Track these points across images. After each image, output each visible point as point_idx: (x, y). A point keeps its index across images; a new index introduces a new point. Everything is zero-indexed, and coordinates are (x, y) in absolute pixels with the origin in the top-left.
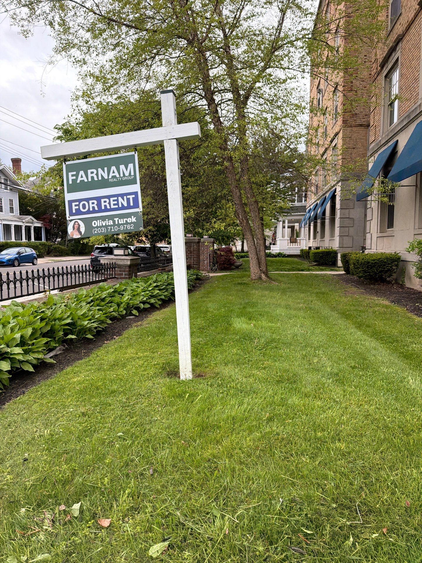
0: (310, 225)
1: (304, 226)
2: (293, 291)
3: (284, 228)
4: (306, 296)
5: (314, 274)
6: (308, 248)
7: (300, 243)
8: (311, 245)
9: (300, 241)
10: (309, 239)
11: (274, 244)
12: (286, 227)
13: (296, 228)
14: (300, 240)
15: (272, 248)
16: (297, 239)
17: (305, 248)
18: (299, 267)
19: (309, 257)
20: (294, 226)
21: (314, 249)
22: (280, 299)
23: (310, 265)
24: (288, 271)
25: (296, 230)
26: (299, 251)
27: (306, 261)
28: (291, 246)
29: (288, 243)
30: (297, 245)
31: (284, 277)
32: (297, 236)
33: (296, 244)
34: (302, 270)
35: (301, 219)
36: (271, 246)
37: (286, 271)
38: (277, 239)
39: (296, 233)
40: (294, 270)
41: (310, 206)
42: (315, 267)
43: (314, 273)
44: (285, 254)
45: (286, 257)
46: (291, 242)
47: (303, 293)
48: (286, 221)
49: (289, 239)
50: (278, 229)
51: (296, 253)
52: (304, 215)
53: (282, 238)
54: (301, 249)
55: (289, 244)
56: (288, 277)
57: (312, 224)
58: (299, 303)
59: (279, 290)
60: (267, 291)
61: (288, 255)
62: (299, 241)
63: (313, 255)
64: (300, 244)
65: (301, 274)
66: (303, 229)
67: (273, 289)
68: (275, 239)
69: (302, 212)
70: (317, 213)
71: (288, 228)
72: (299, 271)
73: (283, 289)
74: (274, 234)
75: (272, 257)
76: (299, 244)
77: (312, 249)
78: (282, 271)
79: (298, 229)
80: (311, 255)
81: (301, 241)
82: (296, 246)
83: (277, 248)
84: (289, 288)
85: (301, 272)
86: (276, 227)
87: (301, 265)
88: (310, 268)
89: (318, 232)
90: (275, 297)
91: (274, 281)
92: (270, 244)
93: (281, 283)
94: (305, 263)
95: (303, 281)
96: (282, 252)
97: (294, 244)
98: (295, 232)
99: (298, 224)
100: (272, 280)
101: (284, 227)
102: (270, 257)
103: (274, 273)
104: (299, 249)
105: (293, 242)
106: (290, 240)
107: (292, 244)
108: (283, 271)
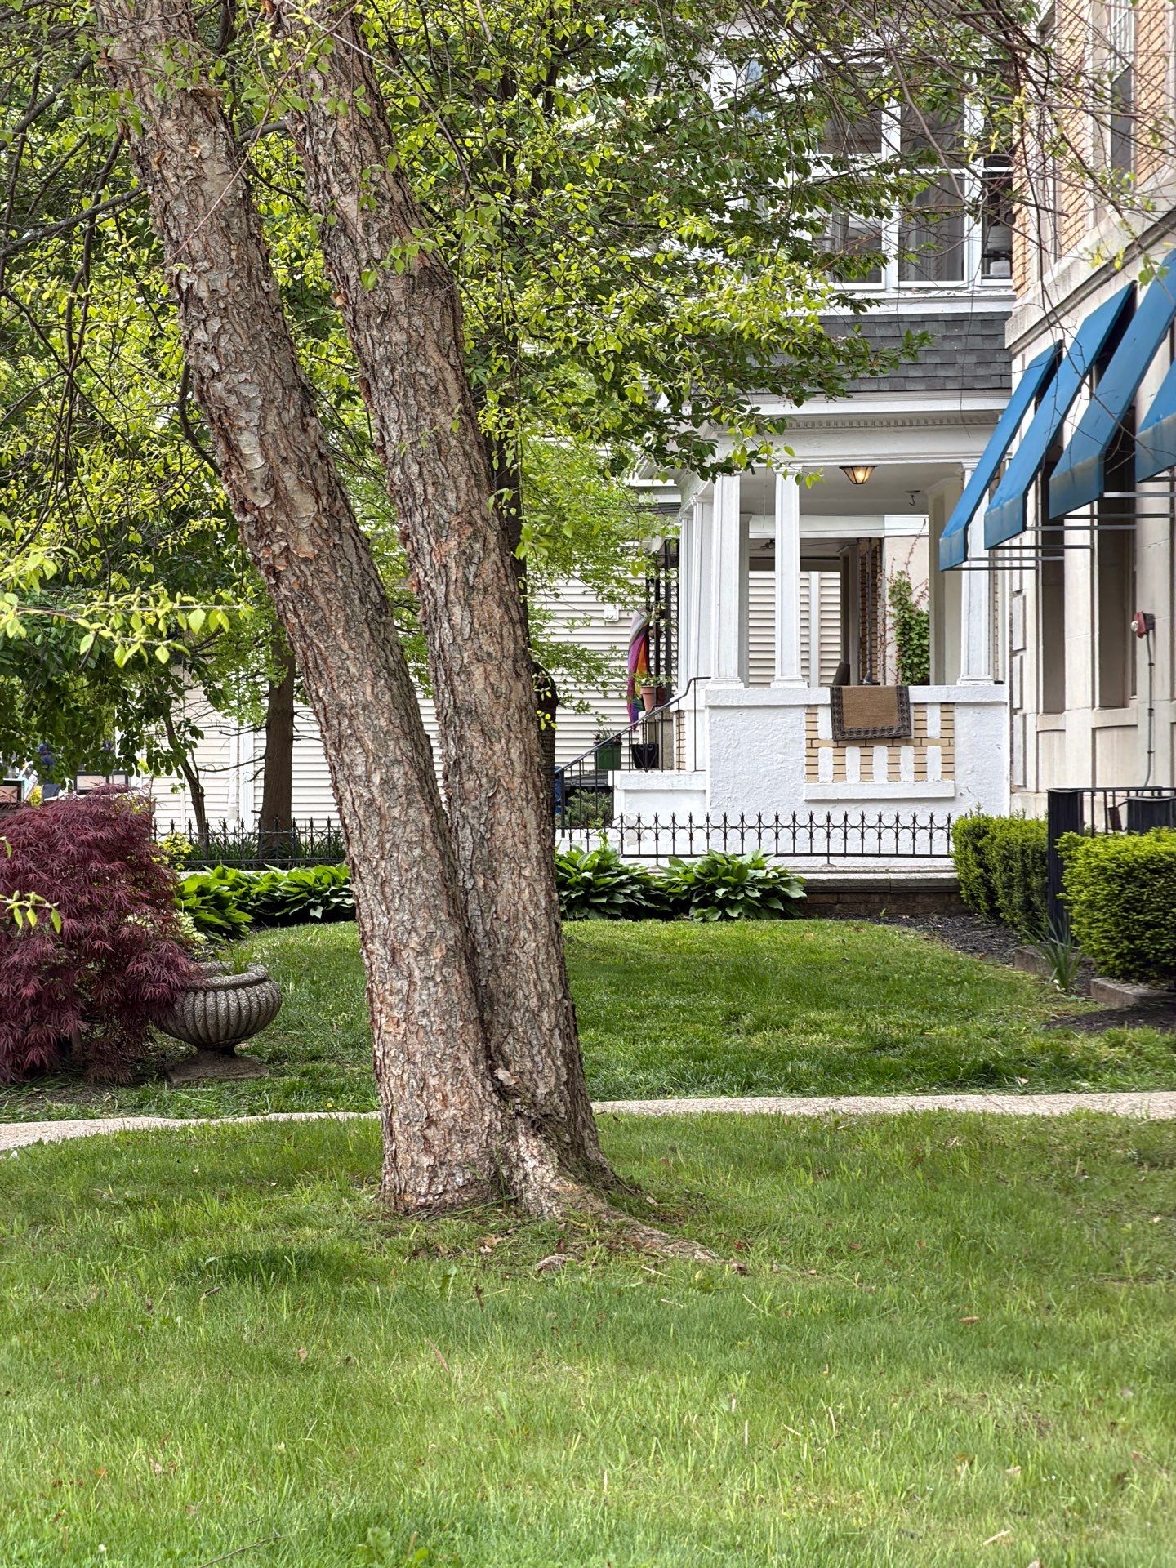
0: (1052, 544)
1: (993, 547)
2: (895, 1355)
3: (767, 564)
4: (1049, 1409)
5: (1127, 1128)
6: (1039, 810)
7: (948, 741)
8: (1073, 778)
9: (948, 726)
10: (1054, 700)
11: (648, 757)
12: (788, 555)
13: (893, 562)
14: (947, 706)
15: (621, 805)
16: (917, 693)
17: (1001, 806)
18: (947, 1031)
19: (1059, 910)
20: (875, 547)
21: (1112, 814)
22: (742, 1456)
23: (1078, 1005)
24: (825, 1090)
25: (902, 591)
26: (941, 845)
27: (1029, 962)
28: (851, 786)
29: (812, 743)
30: (921, 772)
31: (777, 1166)
32: (917, 670)
33: (907, 753)
34: (989, 1077)
35: (954, 471)
36: (615, 778)
37: (796, 1087)
38: (683, 699)
39: (905, 627)
40: (888, 1080)
41: (1049, 321)
42: (1134, 1034)
43: (1126, 1105)
44: (784, 879)
45: (793, 910)
46: (844, 736)
47: (1013, 1370)
48: (788, 496)
49: (825, 695)
50: (688, 576)
51: (902, 870)
52: (983, 421)
53: (735, 691)
54: (960, 811)
55: (827, 754)
56: (825, 1169)
57: (1079, 535)
58: (972, 1508)
59: (732, 1340)
60: (582, 1351)
61: (811, 888)
62: (933, 722)
63: (1104, 890)
64: (948, 760)
65: (976, 1129)
66: (973, 586)
67: (655, 1328)
68: (662, 695)
69: (965, 389)
70: (1131, 409)
71: (809, 562)
72: (954, 1081)
73: (772, 1333)
74: (644, 635)
75: (634, 912)
76: (934, 753)
77: (1094, 815)
78: (748, 1087)
79: (919, 575)
80: (1078, 892)
81: (962, 718)
82: (908, 787)
83: (684, 807)
84: (842, 1313)
85: (973, 1103)
86: (669, 558)
87: (969, 1013)
88: (1081, 1043)
89: (1149, 623)
90: (679, 1440)
91: (663, 1219)
92: (607, 752)
93: (743, 1248)
94: (1013, 988)
95: (1004, 1212)
96: (744, 849)
97: (881, 753)
98: (889, 615)
99: (917, 524)
100: (643, 1213)
101: (759, 557)
102: (609, 911)
103: (667, 1123)
104: (940, 814)
105: (865, 739)
106: (837, 705)
107: (853, 754)
108: (771, 1088)
